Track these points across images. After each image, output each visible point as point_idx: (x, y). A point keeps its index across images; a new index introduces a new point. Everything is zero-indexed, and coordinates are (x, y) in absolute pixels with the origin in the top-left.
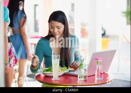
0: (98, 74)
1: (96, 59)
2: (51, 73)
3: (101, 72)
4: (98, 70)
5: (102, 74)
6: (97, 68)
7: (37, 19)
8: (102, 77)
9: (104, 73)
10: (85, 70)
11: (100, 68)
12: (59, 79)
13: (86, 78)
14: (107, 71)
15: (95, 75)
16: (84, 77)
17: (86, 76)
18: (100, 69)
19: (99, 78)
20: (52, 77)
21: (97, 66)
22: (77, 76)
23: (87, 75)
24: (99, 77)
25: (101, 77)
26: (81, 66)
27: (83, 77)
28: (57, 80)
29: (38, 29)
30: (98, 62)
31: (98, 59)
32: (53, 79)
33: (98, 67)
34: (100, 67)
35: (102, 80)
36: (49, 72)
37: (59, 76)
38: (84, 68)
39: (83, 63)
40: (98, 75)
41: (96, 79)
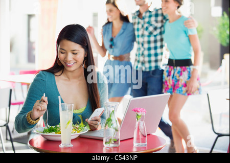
0: (138, 136)
1: (135, 111)
2: (57, 135)
3: (144, 134)
4: (139, 129)
5: (145, 137)
6: (137, 126)
7: (32, 39)
8: (145, 142)
9: (149, 134)
10: (117, 130)
11: (141, 127)
12: (72, 145)
13: (118, 144)
14: (155, 132)
15: (133, 138)
16: (115, 142)
17: (118, 140)
18: (143, 127)
19: (141, 144)
20: (60, 142)
21: (137, 123)
22: (103, 140)
23: (119, 138)
24: (139, 142)
25: (143, 142)
26: (109, 122)
27: (113, 142)
28: (69, 148)
29: (34, 57)
30: (138, 115)
31: (138, 111)
32: (61, 146)
33: (139, 124)
34: (142, 125)
35: (145, 147)
36: (53, 134)
37: (72, 140)
38: (115, 125)
39: (112, 118)
40: (138, 139)
41: (135, 144)
